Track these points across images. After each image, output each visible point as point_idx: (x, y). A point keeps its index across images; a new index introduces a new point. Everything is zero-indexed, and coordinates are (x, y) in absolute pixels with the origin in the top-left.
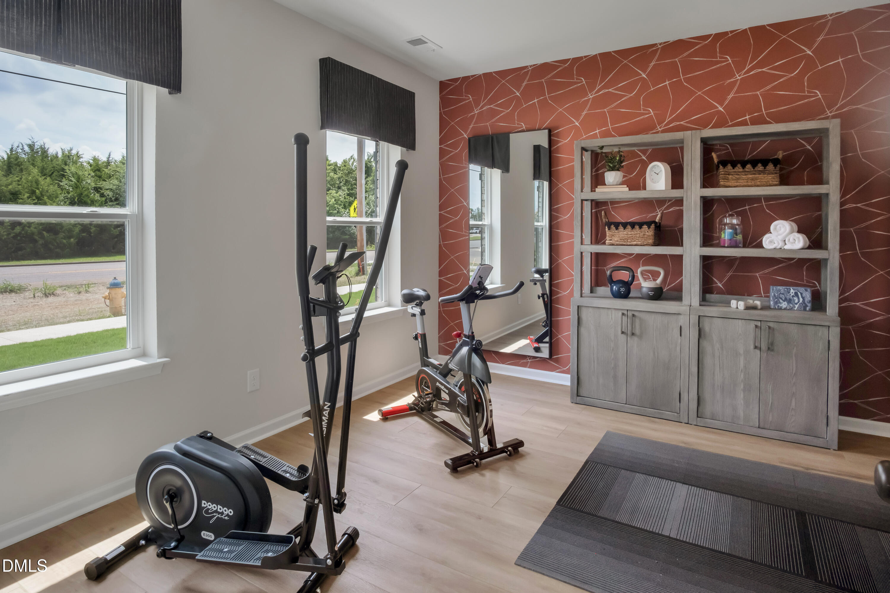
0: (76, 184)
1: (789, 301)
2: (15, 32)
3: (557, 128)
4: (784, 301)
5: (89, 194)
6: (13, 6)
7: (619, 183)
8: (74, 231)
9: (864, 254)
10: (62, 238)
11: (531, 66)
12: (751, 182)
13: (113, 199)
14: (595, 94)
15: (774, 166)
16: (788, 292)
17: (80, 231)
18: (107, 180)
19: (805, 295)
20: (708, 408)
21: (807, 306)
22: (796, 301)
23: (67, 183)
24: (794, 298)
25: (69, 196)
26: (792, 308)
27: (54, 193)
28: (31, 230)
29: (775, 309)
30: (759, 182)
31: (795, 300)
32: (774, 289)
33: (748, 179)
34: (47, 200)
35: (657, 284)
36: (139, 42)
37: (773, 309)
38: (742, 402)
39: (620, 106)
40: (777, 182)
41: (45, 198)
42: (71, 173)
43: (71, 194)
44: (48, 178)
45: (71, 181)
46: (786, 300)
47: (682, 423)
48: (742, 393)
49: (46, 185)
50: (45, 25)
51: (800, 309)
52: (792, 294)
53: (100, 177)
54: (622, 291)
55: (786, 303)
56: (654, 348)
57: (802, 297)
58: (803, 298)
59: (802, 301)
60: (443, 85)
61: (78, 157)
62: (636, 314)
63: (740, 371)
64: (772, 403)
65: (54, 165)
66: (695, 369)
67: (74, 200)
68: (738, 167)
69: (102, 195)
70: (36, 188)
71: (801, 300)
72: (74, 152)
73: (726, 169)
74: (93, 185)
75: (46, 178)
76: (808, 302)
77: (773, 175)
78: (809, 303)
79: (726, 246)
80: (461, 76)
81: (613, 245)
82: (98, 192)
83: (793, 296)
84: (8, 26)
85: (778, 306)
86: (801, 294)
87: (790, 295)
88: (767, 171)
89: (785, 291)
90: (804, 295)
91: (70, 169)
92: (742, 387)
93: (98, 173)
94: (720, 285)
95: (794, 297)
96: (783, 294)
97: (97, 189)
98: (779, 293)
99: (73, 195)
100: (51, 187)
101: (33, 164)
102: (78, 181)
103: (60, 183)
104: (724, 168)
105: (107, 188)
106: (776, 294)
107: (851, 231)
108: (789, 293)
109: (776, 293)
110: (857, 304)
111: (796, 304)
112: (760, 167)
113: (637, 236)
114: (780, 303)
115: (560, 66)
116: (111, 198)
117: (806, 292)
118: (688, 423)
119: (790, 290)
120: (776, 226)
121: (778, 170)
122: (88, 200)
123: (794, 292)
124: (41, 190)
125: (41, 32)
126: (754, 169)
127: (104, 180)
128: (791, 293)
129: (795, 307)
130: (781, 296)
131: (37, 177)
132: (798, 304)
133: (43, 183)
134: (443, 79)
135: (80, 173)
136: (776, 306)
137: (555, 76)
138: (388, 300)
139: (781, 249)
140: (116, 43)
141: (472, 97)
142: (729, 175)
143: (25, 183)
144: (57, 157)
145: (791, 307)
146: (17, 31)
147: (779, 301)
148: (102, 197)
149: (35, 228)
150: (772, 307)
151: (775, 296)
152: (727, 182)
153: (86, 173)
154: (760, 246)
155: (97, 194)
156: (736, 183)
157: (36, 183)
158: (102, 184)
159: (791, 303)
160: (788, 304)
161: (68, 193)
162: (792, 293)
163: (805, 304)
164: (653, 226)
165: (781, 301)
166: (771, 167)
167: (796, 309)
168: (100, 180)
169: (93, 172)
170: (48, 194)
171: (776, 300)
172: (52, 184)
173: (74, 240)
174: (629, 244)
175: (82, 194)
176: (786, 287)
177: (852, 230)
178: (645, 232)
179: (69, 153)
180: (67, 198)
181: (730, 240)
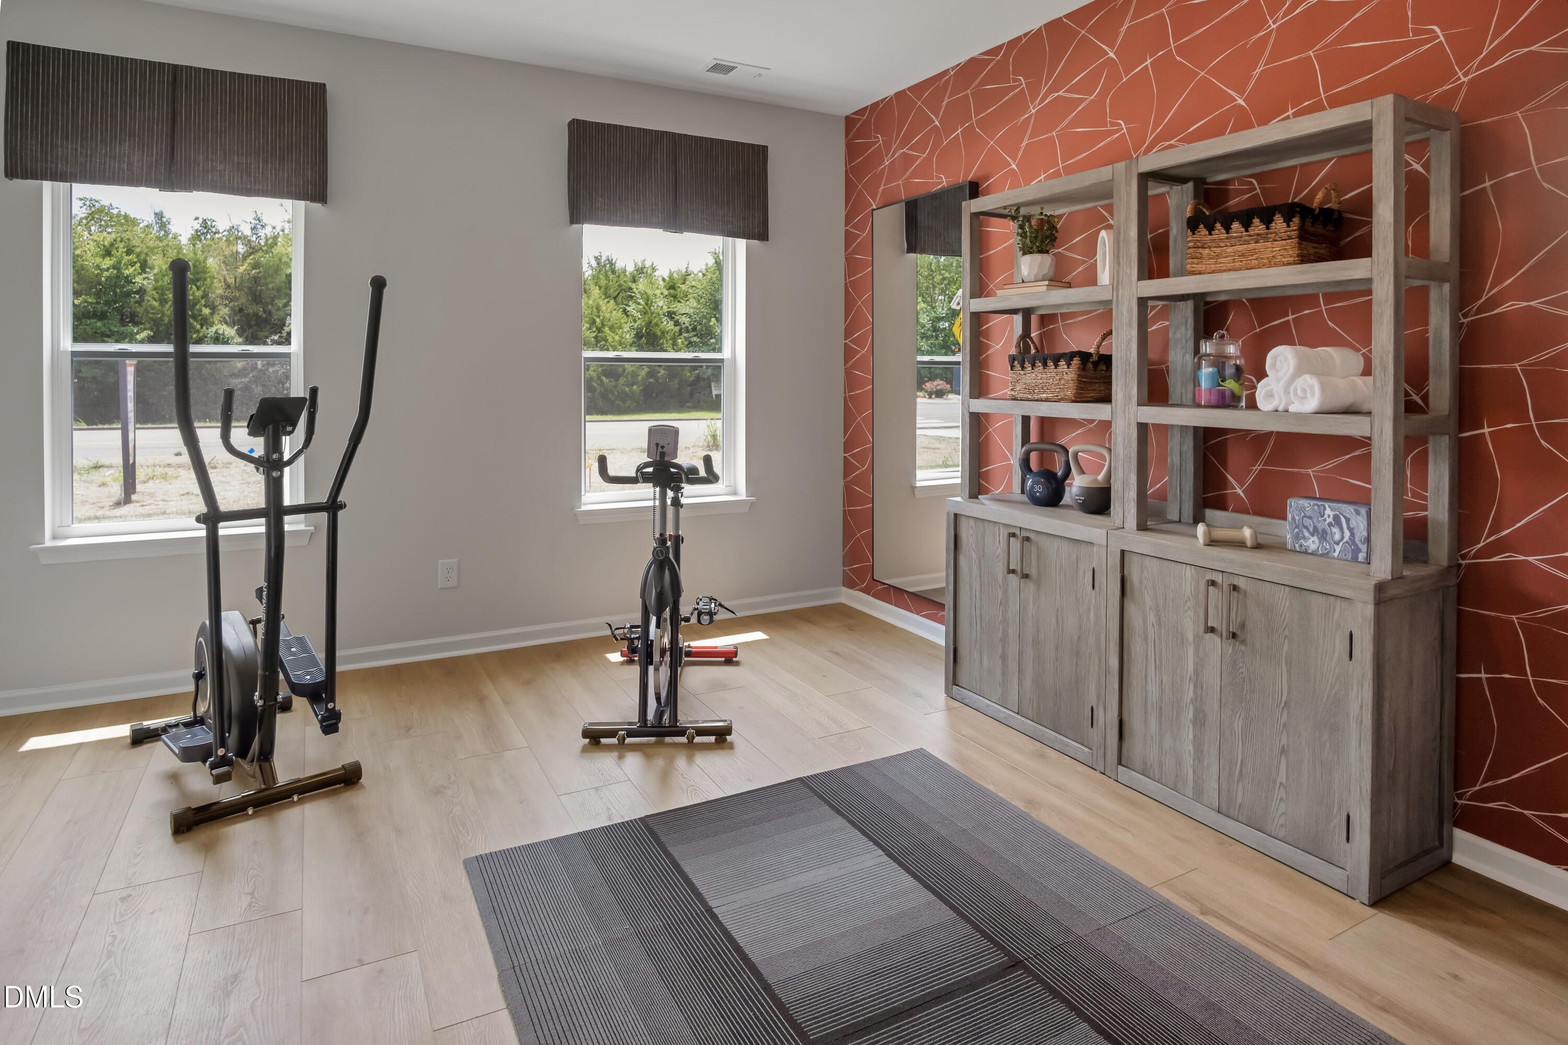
0: (644, 308)
1: (1323, 536)
2: (126, 167)
3: (987, 178)
4: (1313, 535)
5: (659, 322)
6: (125, 140)
7: (1040, 277)
8: (639, 375)
9: (1548, 432)
10: (624, 385)
11: (953, 68)
12: (1241, 261)
13: (690, 328)
14: (1039, 105)
15: (1284, 222)
16: (1320, 513)
17: (646, 375)
18: (681, 300)
19: (1355, 523)
20: (1137, 748)
21: (1360, 551)
22: (1337, 537)
23: (635, 307)
24: (1332, 528)
25: (636, 326)
26: (1328, 553)
27: (618, 322)
28: (590, 374)
29: (1295, 551)
30: (1256, 259)
31: (1335, 533)
32: (1293, 504)
33: (1234, 256)
34: (608, 332)
35: (1096, 481)
36: (267, 151)
37: (1291, 550)
38: (1191, 747)
39: (1075, 123)
40: (1291, 257)
41: (607, 329)
42: (639, 292)
43: (638, 322)
44: (612, 302)
45: (639, 304)
46: (1315, 532)
47: (1096, 770)
48: (1191, 726)
49: (609, 310)
50: (157, 154)
51: (1345, 555)
52: (1327, 519)
53: (675, 297)
54: (1038, 491)
55: (1315, 538)
56: (1058, 610)
57: (1349, 528)
58: (1351, 530)
59: (1350, 539)
60: (849, 121)
61: (653, 269)
62: (1032, 536)
63: (1188, 679)
64: (1242, 762)
65: (622, 282)
66: (1114, 662)
67: (642, 331)
68: (1219, 230)
69: (677, 323)
70: (596, 316)
71: (1347, 534)
72: (648, 264)
73: (1197, 237)
74: (665, 309)
75: (608, 302)
76: (1361, 541)
77: (1284, 242)
78: (1364, 544)
79: (1203, 404)
80: (869, 103)
81: (1016, 399)
82: (672, 318)
83: (1330, 524)
84: (119, 162)
85: (1301, 546)
86: (1348, 520)
87: (1325, 520)
88: (1272, 233)
89: (1314, 510)
90: (1353, 523)
91: (638, 287)
92: (1191, 715)
93: (672, 291)
94: (1239, 491)
95: (1334, 526)
96: (1310, 518)
97: (671, 315)
98: (1303, 514)
99: (640, 324)
100: (614, 313)
101: (596, 284)
102: (647, 304)
103: (627, 308)
104: (1194, 234)
105: (682, 312)
106: (1297, 518)
107: (1516, 369)
108: (1322, 516)
109: (1297, 515)
110: (1530, 559)
111: (1338, 543)
112: (1258, 226)
113: (1050, 381)
114: (1304, 538)
115: (990, 61)
116: (687, 327)
117: (1358, 517)
118: (1104, 774)
119: (1325, 509)
120: (1275, 358)
121: (1295, 230)
122: (658, 331)
123: (1332, 514)
124: (601, 318)
125: (152, 162)
126: (1247, 231)
127: (679, 302)
128: (1326, 516)
129: (1335, 551)
130: (1307, 522)
131: (598, 300)
132: (1341, 543)
133: (604, 308)
134: (848, 112)
135: (650, 292)
136: (1297, 545)
137: (984, 82)
138: (732, 484)
139: (1277, 411)
140: (238, 159)
141: (882, 137)
142: (1203, 248)
143: (586, 310)
144: (624, 271)
145: (1326, 549)
146: (127, 166)
147: (1303, 534)
148: (677, 326)
149: (594, 371)
150: (1289, 547)
151: (1295, 522)
152: (1197, 264)
153: (658, 292)
154: (1252, 405)
155: (670, 322)
156: (1215, 264)
157: (597, 308)
158: (676, 307)
159: (1327, 541)
160: (1320, 542)
161: (635, 321)
162: (1329, 516)
163: (1356, 545)
164: (1076, 361)
165: (1306, 534)
166: (1279, 223)
167: (1336, 555)
168: (674, 301)
169: (667, 289)
170: (610, 324)
171: (1297, 530)
172: (615, 310)
173: (638, 387)
174: (1036, 397)
175: (650, 322)
176: (1316, 502)
177: (1518, 368)
178: (1063, 375)
179: (642, 264)
180: (633, 329)
181: (1210, 390)
